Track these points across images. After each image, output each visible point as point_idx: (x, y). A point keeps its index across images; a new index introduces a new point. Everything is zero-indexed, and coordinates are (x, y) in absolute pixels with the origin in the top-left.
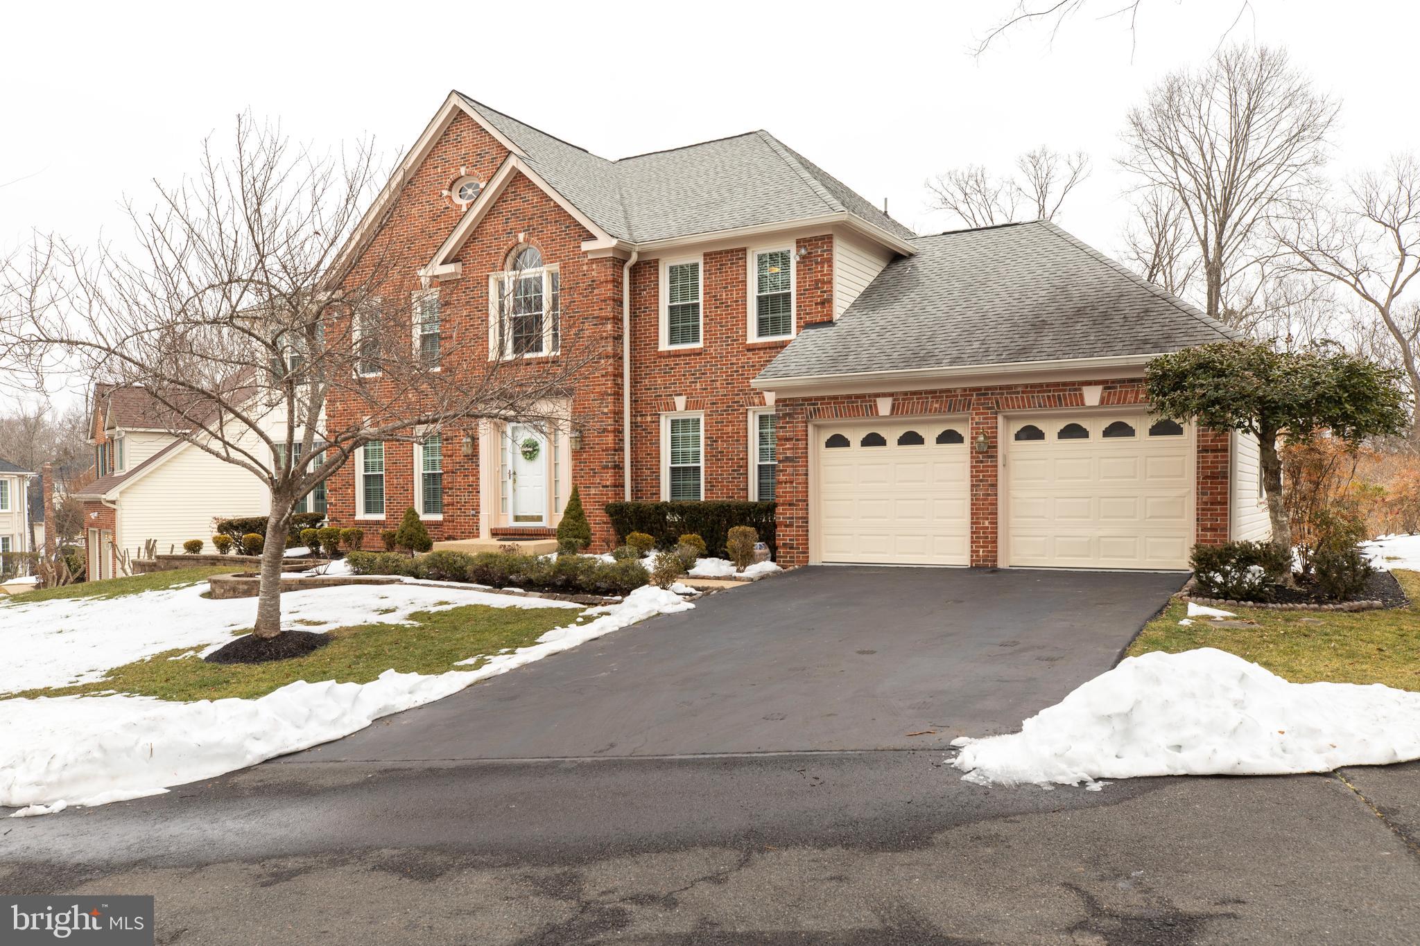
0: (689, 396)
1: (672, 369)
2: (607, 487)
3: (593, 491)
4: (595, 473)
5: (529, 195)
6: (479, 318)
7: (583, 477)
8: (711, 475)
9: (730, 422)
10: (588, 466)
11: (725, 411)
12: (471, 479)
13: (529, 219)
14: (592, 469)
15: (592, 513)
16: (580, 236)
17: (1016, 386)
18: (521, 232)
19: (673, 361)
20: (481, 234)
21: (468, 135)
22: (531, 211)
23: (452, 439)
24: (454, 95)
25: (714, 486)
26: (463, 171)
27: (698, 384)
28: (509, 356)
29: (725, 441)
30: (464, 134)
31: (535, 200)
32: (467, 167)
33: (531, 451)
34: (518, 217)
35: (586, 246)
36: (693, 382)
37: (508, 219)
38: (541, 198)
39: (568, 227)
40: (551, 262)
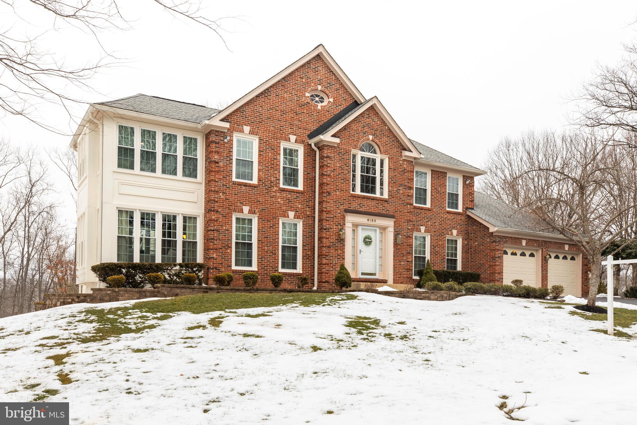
0: (426, 227)
1: (419, 214)
2: (409, 262)
3: (402, 263)
4: (404, 255)
5: (376, 119)
6: (347, 170)
7: (398, 256)
8: (433, 261)
9: (441, 240)
10: (400, 252)
11: (439, 235)
12: (339, 251)
13: (375, 130)
14: (402, 253)
15: (402, 273)
16: (399, 147)
17: (552, 242)
18: (370, 135)
19: (420, 211)
20: (349, 128)
21: (322, 71)
22: (376, 127)
23: (328, 230)
24: (321, 47)
25: (434, 265)
26: (320, 88)
27: (429, 223)
28: (358, 191)
29: (439, 247)
30: (319, 68)
31: (378, 123)
32: (322, 87)
33: (367, 241)
34: (369, 127)
35: (407, 153)
36: (427, 221)
37: (364, 126)
38: (381, 123)
39: (393, 141)
40: (385, 154)
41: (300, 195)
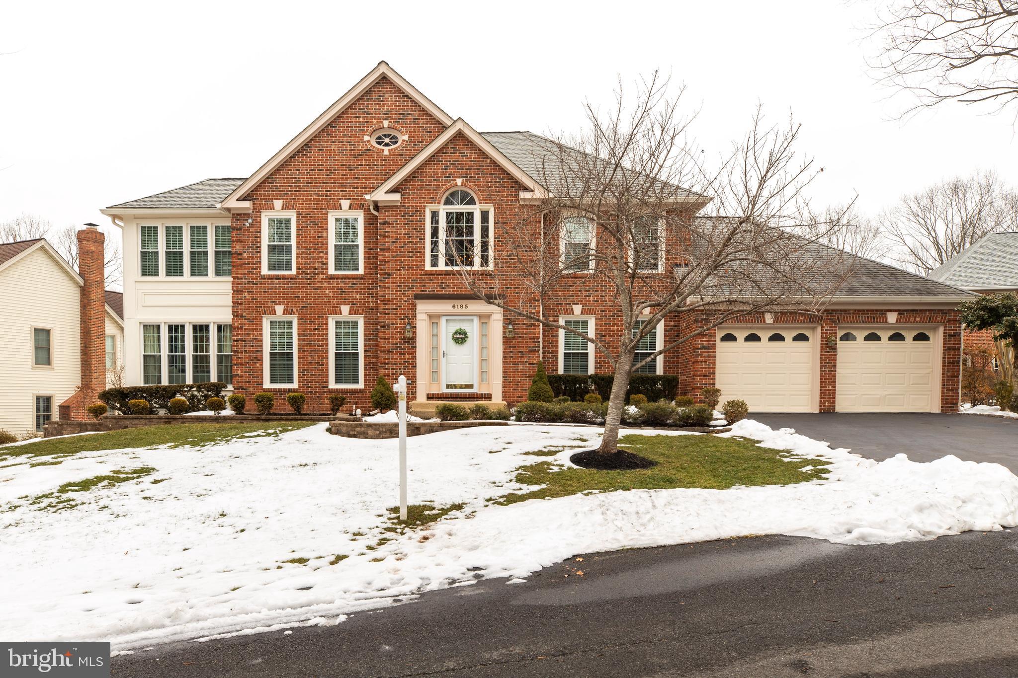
0: (584, 305)
1: (571, 286)
2: (533, 364)
3: (521, 367)
4: (523, 354)
5: (468, 152)
6: (417, 237)
7: (512, 357)
8: (600, 358)
9: (616, 324)
10: (516, 349)
11: (612, 316)
12: (407, 356)
13: (467, 169)
14: (520, 352)
15: (520, 382)
16: (513, 187)
17: (850, 310)
18: (459, 177)
19: (571, 281)
20: (421, 175)
21: (391, 98)
22: (468, 163)
23: (388, 326)
24: (383, 65)
25: (602, 366)
26: (386, 124)
27: (591, 298)
28: (442, 266)
29: (612, 336)
30: (386, 96)
31: (473, 157)
32: (390, 122)
33: (460, 338)
34: (456, 167)
35: (523, 195)
36: (587, 296)
37: (448, 167)
38: (478, 156)
39: (502, 179)
40: (486, 203)
41: (359, 281)
